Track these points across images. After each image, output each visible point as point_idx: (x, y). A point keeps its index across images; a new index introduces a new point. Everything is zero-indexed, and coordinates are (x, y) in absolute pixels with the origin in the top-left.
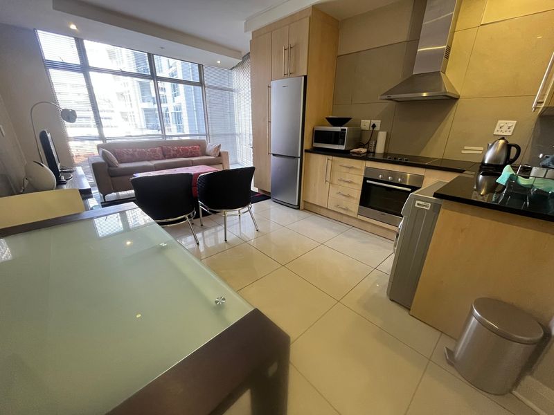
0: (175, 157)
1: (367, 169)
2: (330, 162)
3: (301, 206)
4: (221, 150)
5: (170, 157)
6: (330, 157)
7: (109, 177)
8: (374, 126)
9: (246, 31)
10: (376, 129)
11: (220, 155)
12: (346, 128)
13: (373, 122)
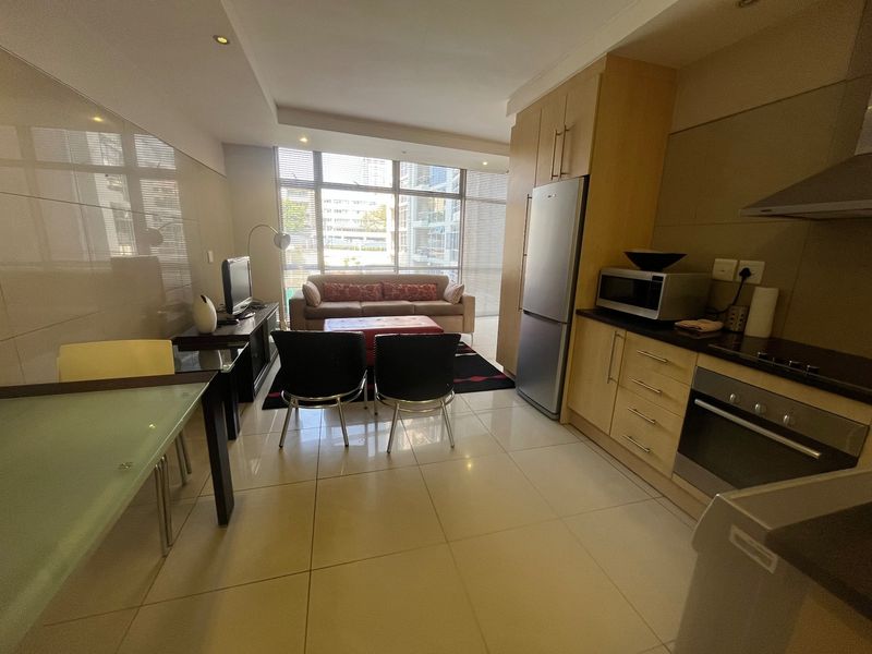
0: (397, 298)
1: (700, 372)
2: (620, 342)
3: (561, 414)
4: (465, 293)
5: (390, 299)
6: (622, 332)
7: (304, 320)
8: (746, 273)
9: (508, 114)
10: (750, 280)
11: (460, 302)
12: (664, 275)
13: (745, 264)
